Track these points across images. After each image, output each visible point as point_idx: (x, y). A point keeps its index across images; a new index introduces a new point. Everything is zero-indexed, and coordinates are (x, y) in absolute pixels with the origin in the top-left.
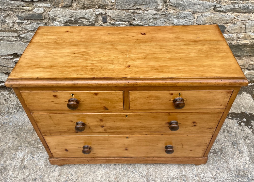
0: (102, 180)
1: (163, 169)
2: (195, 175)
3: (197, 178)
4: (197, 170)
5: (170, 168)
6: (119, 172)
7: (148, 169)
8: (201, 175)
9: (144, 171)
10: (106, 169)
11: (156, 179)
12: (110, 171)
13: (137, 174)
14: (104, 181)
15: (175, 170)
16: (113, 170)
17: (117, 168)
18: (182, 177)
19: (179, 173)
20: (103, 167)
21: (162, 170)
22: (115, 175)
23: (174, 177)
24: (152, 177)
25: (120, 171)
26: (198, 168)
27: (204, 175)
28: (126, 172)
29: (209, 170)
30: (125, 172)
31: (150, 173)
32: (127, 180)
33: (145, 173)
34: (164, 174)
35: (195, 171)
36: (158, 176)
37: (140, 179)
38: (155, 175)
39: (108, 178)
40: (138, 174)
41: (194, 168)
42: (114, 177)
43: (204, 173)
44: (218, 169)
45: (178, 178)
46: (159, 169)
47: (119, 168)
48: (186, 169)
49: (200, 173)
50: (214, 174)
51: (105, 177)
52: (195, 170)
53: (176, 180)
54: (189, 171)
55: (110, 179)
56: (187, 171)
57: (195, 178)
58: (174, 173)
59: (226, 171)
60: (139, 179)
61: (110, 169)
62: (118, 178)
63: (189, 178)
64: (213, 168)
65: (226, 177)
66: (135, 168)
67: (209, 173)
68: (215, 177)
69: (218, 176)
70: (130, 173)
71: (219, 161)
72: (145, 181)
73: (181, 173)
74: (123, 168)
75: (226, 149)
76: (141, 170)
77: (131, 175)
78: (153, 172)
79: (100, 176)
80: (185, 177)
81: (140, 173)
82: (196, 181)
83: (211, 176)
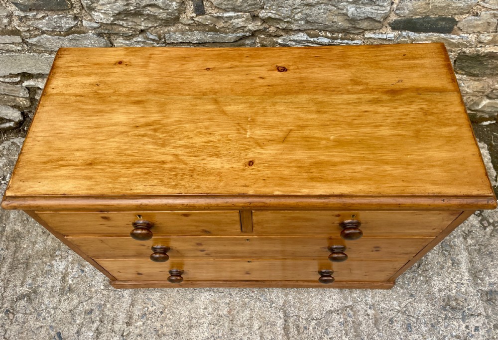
0: (206, 313)
1: (313, 295)
2: (369, 306)
3: (373, 312)
4: (373, 298)
5: (325, 294)
6: (236, 300)
7: (286, 295)
8: (381, 307)
9: (280, 299)
10: (213, 294)
11: (301, 313)
12: (220, 298)
13: (267, 303)
14: (209, 316)
15: (333, 297)
16: (224, 296)
17: (232, 293)
18: (346, 310)
19: (342, 303)
20: (208, 290)
21: (312, 297)
22: (229, 304)
23: (332, 309)
24: (293, 309)
25: (238, 298)
26: (376, 294)
27: (384, 306)
28: (247, 300)
29: (395, 297)
30: (246, 300)
31: (290, 302)
32: (250, 314)
33: (281, 303)
34: (314, 305)
35: (370, 299)
36: (304, 307)
37: (271, 313)
38: (298, 305)
39: (216, 311)
40: (269, 304)
41: (368, 293)
42: (226, 309)
43: (386, 303)
44: (411, 295)
45: (338, 311)
46: (306, 295)
47: (236, 292)
48: (355, 295)
49: (379, 302)
50: (403, 305)
51: (210, 309)
52: (370, 296)
53: (335, 315)
54: (359, 299)
55: (220, 313)
56: (355, 298)
57: (369, 311)
58: (332, 302)
59: (424, 299)
60: (270, 313)
61: (219, 294)
62: (234, 310)
63: (359, 311)
64: (402, 294)
65: (423, 310)
66: (264, 293)
67: (395, 302)
68: (404, 309)
69: (410, 307)
70: (255, 302)
71: (414, 280)
72: (281, 318)
73: (344, 302)
74: (242, 292)
75: (429, 257)
76: (273, 297)
77: (256, 306)
78: (295, 299)
79: (202, 308)
80: (351, 309)
81: (272, 302)
82: (371, 317)
83: (398, 308)
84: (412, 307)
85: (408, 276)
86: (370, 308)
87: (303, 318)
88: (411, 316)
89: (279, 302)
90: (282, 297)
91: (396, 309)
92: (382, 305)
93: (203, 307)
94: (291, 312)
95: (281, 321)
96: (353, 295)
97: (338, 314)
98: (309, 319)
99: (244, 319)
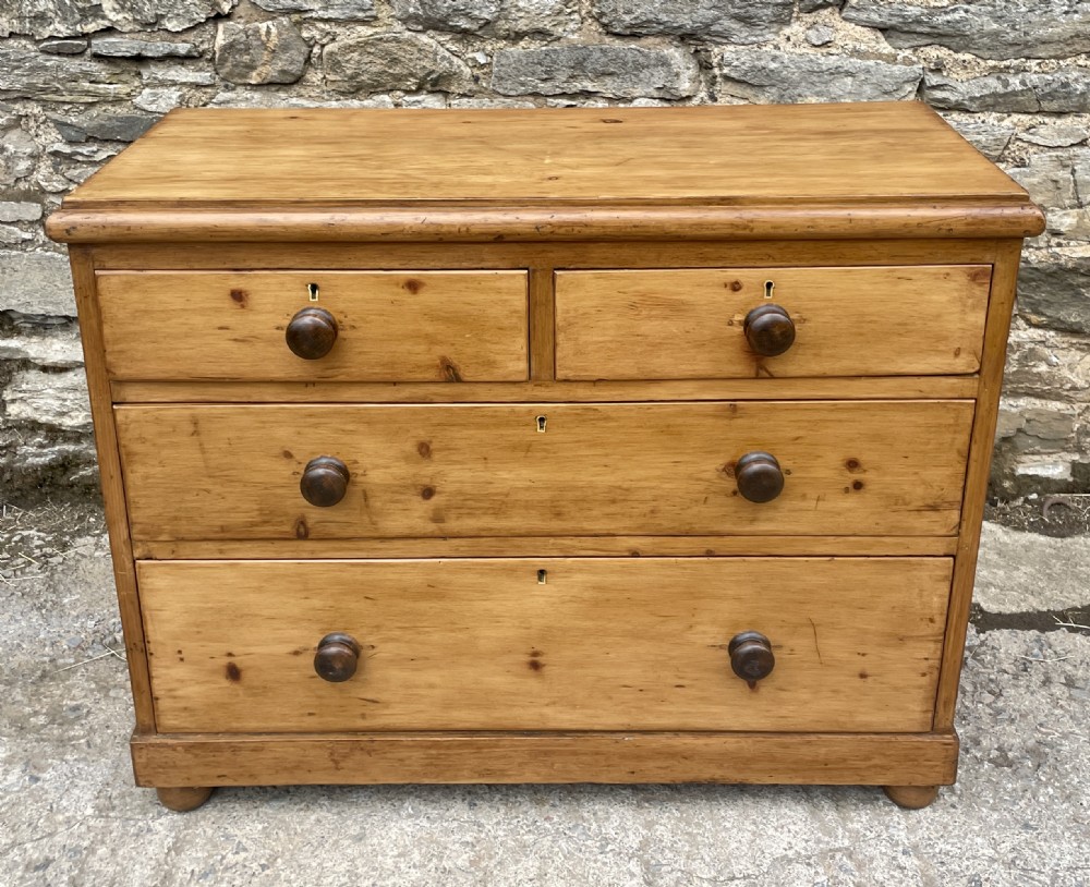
0: (402, 866)
1: (728, 825)
2: (901, 848)
3: (916, 862)
4: (911, 830)
5: (764, 821)
6: (495, 838)
7: (649, 825)
8: (937, 850)
9: (630, 833)
10: (425, 823)
11: (696, 865)
12: (448, 832)
13: (589, 843)
14: (412, 870)
15: (792, 827)
16: (460, 828)
17: (483, 821)
18: (833, 857)
19: (818, 841)
20: (410, 816)
21: (726, 829)
22: (474, 846)
23: (790, 853)
24: (670, 855)
25: (501, 833)
26: (919, 822)
27: (949, 847)
28: (529, 838)
29: (976, 828)
30: (525, 837)
31: (661, 841)
32: (539, 868)
33: (633, 841)
34: (734, 845)
35: (903, 834)
36: (704, 852)
37: (605, 864)
38: (687, 849)
39: (435, 860)
40: (598, 844)
41: (896, 819)
42: (465, 856)
43: (951, 841)
44: (1026, 826)
45: (809, 858)
46: (708, 825)
47: (495, 820)
48: (857, 826)
49: (930, 839)
50: (1005, 847)
51: (416, 857)
52: (901, 827)
53: (800, 868)
54: (868, 833)
55: (447, 864)
56: (858, 832)
57: (902, 860)
58: (787, 840)
59: (1067, 834)
60: (599, 864)
61: (445, 824)
62: (491, 858)
63: (872, 860)
64: (998, 821)
65: (1068, 857)
66: (580, 822)
67: (979, 840)
68: (1011, 856)
69: (1027, 852)
70: (553, 841)
71: (1029, 795)
72: (633, 875)
73: (826, 839)
74: (516, 821)
75: (1063, 748)
76: (610, 829)
77: (557, 849)
78: (674, 834)
79: (391, 853)
80: (850, 857)
81: (606, 841)
82: (910, 874)
83: (990, 852)
84: (1033, 850)
85: (1010, 786)
86: (904, 853)
87: (704, 876)
88: (1033, 870)
89: (626, 840)
90: (637, 829)
91: (983, 855)
92: (941, 845)
93: (396, 853)
94: (664, 862)
95: (635, 881)
96: (850, 826)
97: (809, 864)
98: (722, 879)
99: (520, 877)
